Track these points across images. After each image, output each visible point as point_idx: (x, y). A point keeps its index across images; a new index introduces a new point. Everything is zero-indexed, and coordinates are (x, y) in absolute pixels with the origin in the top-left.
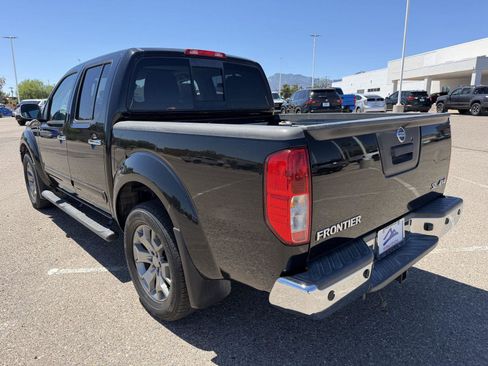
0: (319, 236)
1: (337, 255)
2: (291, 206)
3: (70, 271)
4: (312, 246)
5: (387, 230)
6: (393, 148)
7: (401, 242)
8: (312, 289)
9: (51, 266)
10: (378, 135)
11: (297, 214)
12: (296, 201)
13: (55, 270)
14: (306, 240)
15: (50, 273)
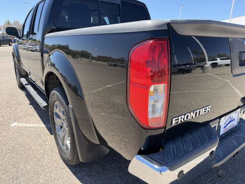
0: (174, 122)
1: (188, 137)
2: (150, 94)
3: (24, 125)
4: (167, 129)
5: (227, 117)
6: (240, 52)
7: (236, 127)
8: (164, 170)
9: (15, 121)
10: (230, 40)
11: (156, 101)
12: (155, 90)
13: (16, 124)
14: (162, 124)
15: (12, 125)
